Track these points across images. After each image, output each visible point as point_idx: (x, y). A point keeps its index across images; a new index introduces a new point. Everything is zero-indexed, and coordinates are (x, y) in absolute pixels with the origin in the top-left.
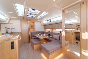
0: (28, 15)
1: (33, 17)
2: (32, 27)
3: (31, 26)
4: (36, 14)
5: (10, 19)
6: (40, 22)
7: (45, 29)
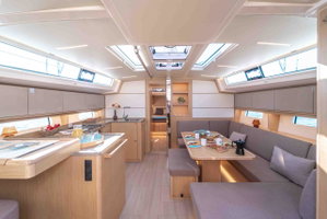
0: (161, 65)
1: (180, 67)
2: (179, 100)
3: (177, 97)
4: (184, 56)
5: (123, 81)
6: (215, 80)
7: (235, 108)
